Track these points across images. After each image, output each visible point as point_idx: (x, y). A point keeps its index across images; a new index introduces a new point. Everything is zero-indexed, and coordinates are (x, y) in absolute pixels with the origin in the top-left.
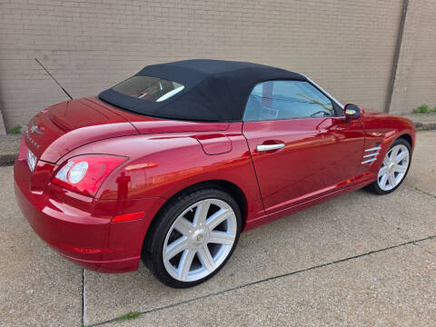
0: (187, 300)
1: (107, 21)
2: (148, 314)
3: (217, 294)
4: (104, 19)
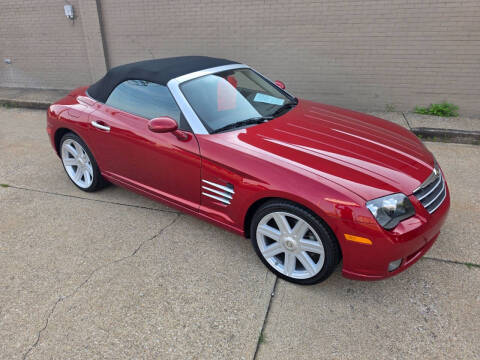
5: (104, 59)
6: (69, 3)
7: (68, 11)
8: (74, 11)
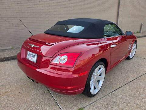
0: (95, 101)
1: (28, 7)
2: (85, 108)
3: (103, 97)
4: (27, 6)
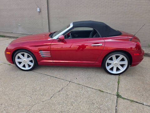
5: (48, 25)
6: (39, 7)
7: (38, 10)
8: (40, 10)
